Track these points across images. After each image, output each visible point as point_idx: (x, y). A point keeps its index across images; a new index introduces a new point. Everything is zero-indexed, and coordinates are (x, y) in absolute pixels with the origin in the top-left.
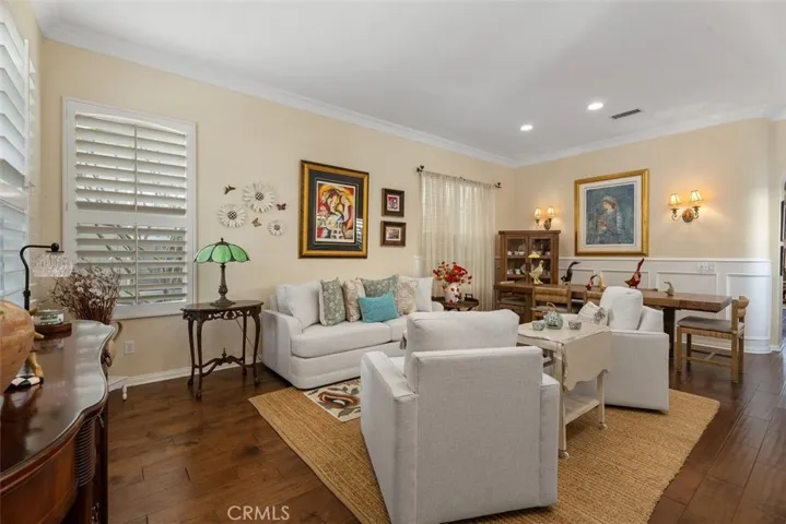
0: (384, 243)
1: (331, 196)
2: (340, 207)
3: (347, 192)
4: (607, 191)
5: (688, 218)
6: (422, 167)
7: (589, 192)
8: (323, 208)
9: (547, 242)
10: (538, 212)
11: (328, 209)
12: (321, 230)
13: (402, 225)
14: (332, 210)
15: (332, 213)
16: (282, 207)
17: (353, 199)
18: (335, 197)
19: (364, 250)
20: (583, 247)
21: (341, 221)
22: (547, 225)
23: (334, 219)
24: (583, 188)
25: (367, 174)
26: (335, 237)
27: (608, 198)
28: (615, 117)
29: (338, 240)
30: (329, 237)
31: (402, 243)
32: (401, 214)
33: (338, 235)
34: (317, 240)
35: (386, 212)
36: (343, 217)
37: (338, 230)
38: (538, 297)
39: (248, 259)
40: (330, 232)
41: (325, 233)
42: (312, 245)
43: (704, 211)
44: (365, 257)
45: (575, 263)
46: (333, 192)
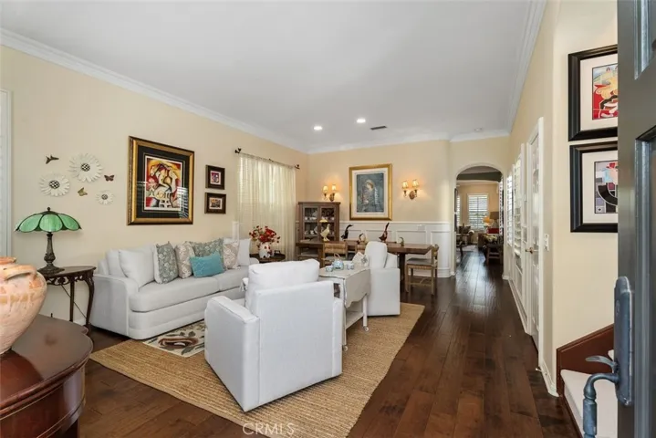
0: (208, 211)
1: (159, 170)
2: (168, 180)
3: (175, 167)
4: (369, 176)
5: (412, 196)
6: (240, 150)
7: (358, 176)
8: (151, 180)
9: (331, 210)
10: (325, 188)
11: (157, 181)
12: (149, 200)
13: (224, 196)
14: (161, 182)
15: (160, 185)
16: (110, 178)
17: (180, 173)
18: (163, 171)
19: (190, 216)
20: (355, 214)
21: (169, 192)
22: (332, 199)
23: (162, 190)
24: (355, 173)
25: (193, 152)
26: (163, 206)
27: (369, 181)
28: (373, 129)
29: (166, 209)
30: (157, 205)
31: (223, 211)
32: (222, 187)
33: (166, 205)
34: (146, 208)
35: (209, 185)
36: (170, 188)
37: (166, 199)
38: (327, 251)
39: (80, 228)
40: (158, 201)
41: (153, 202)
42: (141, 212)
43: (420, 193)
44: (191, 223)
45: (350, 226)
46: (161, 167)
